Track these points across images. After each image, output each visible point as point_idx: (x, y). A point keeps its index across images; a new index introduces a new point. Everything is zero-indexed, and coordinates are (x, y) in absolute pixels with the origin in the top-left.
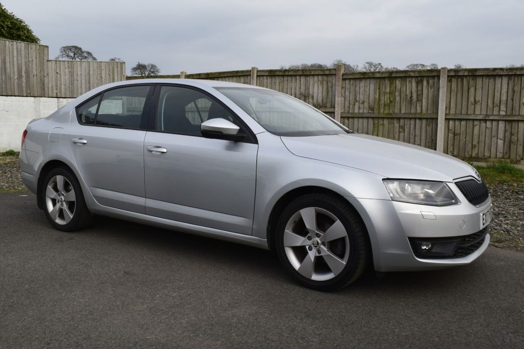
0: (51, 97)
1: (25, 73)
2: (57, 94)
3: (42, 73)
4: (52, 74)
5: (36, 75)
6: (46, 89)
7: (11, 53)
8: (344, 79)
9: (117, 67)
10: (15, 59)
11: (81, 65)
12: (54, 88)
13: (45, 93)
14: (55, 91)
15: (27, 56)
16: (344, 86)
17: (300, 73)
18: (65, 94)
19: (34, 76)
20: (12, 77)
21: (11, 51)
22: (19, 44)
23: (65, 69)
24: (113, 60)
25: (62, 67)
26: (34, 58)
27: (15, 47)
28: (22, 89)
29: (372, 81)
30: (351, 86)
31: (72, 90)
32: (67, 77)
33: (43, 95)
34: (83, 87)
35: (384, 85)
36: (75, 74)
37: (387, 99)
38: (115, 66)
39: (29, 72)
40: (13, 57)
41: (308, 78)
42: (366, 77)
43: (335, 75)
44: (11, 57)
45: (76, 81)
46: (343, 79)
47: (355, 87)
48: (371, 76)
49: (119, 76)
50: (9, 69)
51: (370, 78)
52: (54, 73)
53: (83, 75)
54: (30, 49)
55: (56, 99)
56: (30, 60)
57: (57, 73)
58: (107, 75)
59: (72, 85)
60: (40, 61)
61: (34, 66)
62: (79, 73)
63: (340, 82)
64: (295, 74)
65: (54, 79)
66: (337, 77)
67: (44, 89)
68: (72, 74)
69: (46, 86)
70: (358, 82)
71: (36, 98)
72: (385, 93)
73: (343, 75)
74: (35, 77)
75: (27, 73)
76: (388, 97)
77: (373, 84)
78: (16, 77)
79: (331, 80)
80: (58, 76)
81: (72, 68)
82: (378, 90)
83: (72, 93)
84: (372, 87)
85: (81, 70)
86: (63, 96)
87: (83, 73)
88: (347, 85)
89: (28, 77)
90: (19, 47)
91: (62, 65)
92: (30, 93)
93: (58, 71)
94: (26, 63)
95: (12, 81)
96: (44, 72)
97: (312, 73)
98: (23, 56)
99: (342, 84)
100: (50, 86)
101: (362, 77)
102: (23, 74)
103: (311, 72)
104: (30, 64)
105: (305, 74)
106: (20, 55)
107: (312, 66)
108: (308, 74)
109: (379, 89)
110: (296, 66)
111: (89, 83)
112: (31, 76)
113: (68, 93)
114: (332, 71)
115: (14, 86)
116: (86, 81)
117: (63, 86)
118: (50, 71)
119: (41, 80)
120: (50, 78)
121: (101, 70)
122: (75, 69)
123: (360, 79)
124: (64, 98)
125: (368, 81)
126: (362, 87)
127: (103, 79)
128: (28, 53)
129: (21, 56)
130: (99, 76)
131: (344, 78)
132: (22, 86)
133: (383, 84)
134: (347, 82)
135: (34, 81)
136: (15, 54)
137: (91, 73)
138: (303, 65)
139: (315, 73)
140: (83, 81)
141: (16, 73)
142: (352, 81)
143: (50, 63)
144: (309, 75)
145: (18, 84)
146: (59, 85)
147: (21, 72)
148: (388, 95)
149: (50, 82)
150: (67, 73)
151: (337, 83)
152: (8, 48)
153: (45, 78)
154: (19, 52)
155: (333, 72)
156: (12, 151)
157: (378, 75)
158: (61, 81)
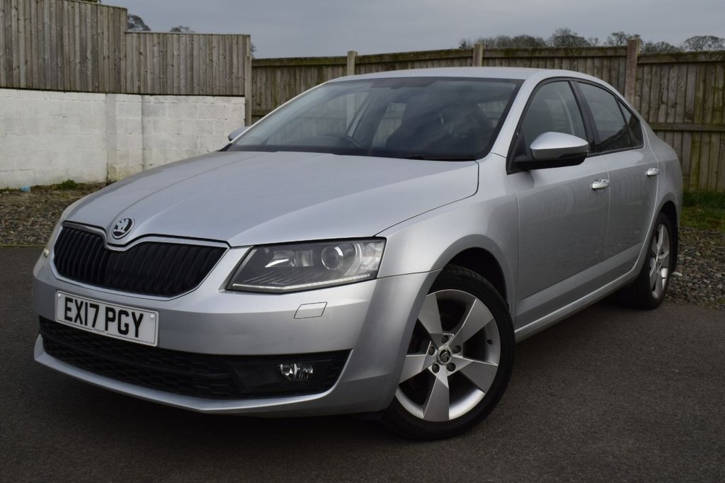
0: (131, 94)
1: (92, 53)
2: (139, 88)
3: (117, 53)
4: (132, 55)
5: (108, 57)
6: (123, 79)
7: (71, 22)
8: (640, 65)
9: (237, 43)
10: (77, 30)
11: (179, 40)
12: (136, 79)
13: (121, 86)
14: (136, 84)
15: (95, 25)
16: (640, 77)
17: (562, 54)
18: (153, 88)
19: (104, 58)
20: (72, 59)
21: (71, 17)
22: (83, 6)
23: (154, 46)
24: (177, 29)
25: (148, 43)
26: (106, 30)
27: (77, 11)
28: (87, 79)
29: (693, 69)
30: (654, 78)
31: (163, 82)
32: (155, 60)
33: (117, 91)
34: (182, 76)
35: (714, 75)
36: (169, 56)
37: (718, 100)
38: (234, 42)
39: (97, 51)
40: (74, 27)
41: (576, 63)
42: (680, 61)
43: (625, 57)
44: (71, 27)
45: (170, 68)
46: (638, 64)
47: (661, 78)
48: (690, 60)
49: (241, 59)
50: (67, 47)
51: (687, 63)
52: (136, 53)
53: (182, 57)
54: (99, 15)
55: (139, 96)
56: (99, 31)
57: (141, 53)
58: (221, 57)
59: (163, 74)
60: (114, 34)
61: (105, 42)
62: (175, 53)
63: (634, 70)
64: (551, 55)
65: (135, 64)
66: (628, 61)
67: (119, 81)
68: (164, 55)
69: (123, 75)
70: (665, 70)
71: (109, 95)
72: (715, 89)
73: (639, 58)
74: (107, 60)
75: (95, 53)
76: (721, 96)
77: (694, 73)
78: (78, 60)
79: (616, 65)
80: (142, 57)
81: (165, 45)
82: (702, 84)
83: (164, 87)
84: (692, 78)
85: (179, 49)
86: (149, 92)
87: (183, 54)
88: (646, 76)
89: (95, 60)
90: (83, 11)
91: (148, 38)
92: (98, 87)
93: (142, 50)
94: (92, 36)
95: (72, 67)
96: (120, 52)
97: (584, 54)
98: (89, 25)
99: (637, 71)
100: (129, 74)
101: (674, 61)
102: (89, 55)
103: (581, 53)
104: (99, 39)
105: (570, 55)
106: (84, 25)
107: (517, 40)
108: (576, 55)
109: (704, 81)
110: (489, 39)
111: (192, 69)
112: (101, 58)
113: (157, 87)
114: (619, 51)
115: (75, 75)
116: (186, 67)
117: (149, 76)
118: (129, 50)
119: (115, 65)
120: (129, 62)
121: (211, 49)
122: (169, 46)
123: (671, 65)
124: (152, 95)
125: (684, 68)
126: (673, 78)
127: (214, 64)
128: (97, 21)
129: (86, 25)
130: (208, 59)
131: (640, 62)
132: (87, 75)
133: (712, 73)
134: (646, 69)
135: (105, 66)
136: (77, 22)
137: (195, 53)
138: (500, 38)
139: (588, 55)
140: (182, 67)
141: (78, 53)
142: (654, 69)
143: (129, 37)
144: (577, 58)
145: (81, 72)
146: (142, 73)
147: (86, 52)
148: (721, 92)
149: (129, 67)
150: (156, 54)
151: (628, 72)
152: (66, 13)
153: (122, 61)
154: (84, 19)
155: (622, 52)
156: (72, 182)
157: (703, 58)
158: (146, 66)
